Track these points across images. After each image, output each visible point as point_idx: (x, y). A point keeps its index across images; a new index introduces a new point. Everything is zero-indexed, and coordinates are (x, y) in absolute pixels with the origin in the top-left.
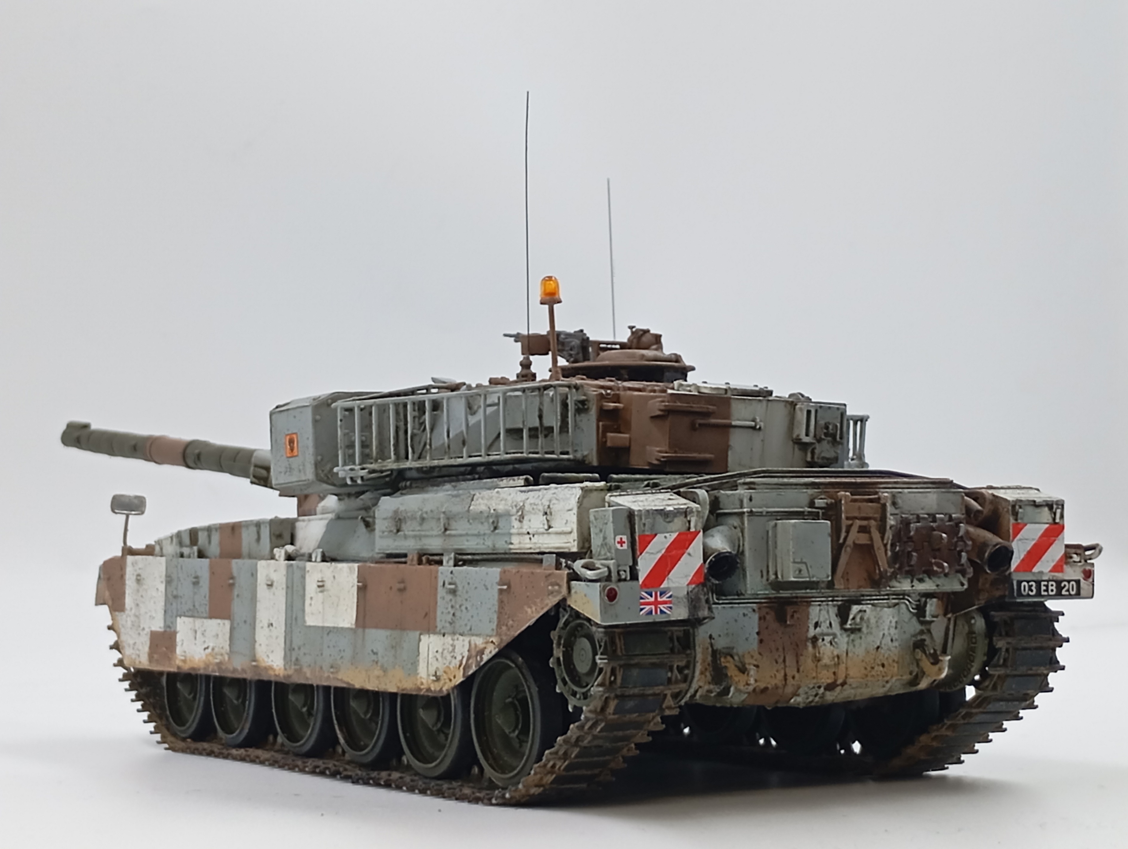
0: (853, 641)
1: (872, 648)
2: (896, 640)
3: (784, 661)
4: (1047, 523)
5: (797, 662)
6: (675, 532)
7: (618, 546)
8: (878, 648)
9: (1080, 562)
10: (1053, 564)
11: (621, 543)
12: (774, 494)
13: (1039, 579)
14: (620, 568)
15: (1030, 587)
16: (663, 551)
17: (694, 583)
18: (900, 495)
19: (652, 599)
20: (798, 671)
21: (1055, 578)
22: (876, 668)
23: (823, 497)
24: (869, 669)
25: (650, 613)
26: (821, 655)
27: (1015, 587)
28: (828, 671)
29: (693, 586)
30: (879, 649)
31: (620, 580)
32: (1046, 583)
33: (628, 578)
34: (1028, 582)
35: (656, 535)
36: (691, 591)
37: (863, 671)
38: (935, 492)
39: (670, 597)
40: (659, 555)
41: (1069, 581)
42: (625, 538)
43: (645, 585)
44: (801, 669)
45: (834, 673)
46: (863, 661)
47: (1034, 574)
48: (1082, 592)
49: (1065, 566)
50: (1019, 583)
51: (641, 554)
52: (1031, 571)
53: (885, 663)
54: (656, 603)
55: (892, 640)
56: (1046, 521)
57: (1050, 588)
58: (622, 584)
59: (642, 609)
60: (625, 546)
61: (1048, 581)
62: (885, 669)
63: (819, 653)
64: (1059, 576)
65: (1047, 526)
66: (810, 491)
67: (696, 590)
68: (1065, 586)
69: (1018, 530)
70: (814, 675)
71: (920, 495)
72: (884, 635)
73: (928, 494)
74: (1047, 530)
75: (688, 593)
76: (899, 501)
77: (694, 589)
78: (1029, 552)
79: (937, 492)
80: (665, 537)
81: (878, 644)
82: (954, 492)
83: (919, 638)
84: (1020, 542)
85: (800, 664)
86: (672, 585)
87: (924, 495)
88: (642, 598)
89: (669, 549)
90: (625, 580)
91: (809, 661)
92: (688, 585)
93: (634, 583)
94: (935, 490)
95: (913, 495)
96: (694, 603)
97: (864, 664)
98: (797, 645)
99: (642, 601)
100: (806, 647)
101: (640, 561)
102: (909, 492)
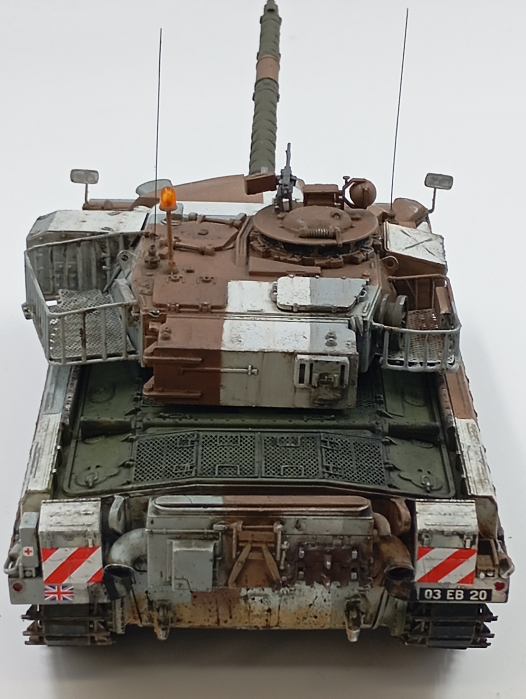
0: (285, 600)
1: (304, 605)
2: (329, 601)
3: (217, 611)
4: (457, 548)
5: (230, 612)
6: (76, 547)
7: (26, 554)
8: (311, 605)
9: (493, 576)
10: (461, 578)
11: (28, 551)
12: (175, 519)
13: (446, 587)
14: (26, 569)
15: (435, 594)
16: (64, 560)
17: (94, 581)
18: (304, 520)
19: (56, 590)
20: (231, 617)
21: (463, 588)
22: (309, 618)
23: (223, 522)
24: (301, 618)
25: (54, 599)
26: (252, 609)
27: (418, 592)
28: (260, 618)
29: (93, 583)
30: (312, 607)
31: (25, 577)
32: (453, 591)
33: (34, 575)
34: (432, 589)
35: (57, 549)
36: (91, 586)
37: (295, 620)
38: (341, 519)
39: (72, 589)
40: (61, 563)
41: (479, 591)
42: (31, 549)
43: (48, 581)
44: (234, 616)
45: (267, 620)
46: (295, 613)
47: (440, 584)
48: (493, 599)
49: (475, 579)
50: (423, 590)
51: (45, 560)
52: (437, 582)
53: (318, 616)
54: (59, 593)
55: (325, 601)
56: (456, 546)
57: (457, 594)
58: (26, 581)
59: (46, 597)
60: (31, 554)
61: (455, 590)
62: (318, 620)
63: (250, 607)
64: (468, 586)
65: (457, 550)
66: (211, 517)
67: (96, 586)
68: (474, 594)
69: (423, 552)
70: (247, 620)
71: (325, 521)
72: (317, 597)
73: (334, 521)
74: (456, 553)
75: (88, 587)
76: (303, 525)
77: (94, 585)
78: (435, 568)
79: (345, 519)
80: (66, 550)
81: (311, 602)
82: (362, 520)
83: (353, 600)
84: (425, 561)
85: (232, 612)
86: (72, 582)
87: (330, 521)
88: (46, 590)
89: (70, 558)
90: (31, 577)
91: (242, 611)
92: (88, 582)
93: (38, 580)
94: (342, 517)
95: (318, 521)
96: (94, 594)
97: (297, 616)
98: (230, 601)
99: (46, 591)
100: (239, 602)
101: (43, 564)
102: (314, 519)
